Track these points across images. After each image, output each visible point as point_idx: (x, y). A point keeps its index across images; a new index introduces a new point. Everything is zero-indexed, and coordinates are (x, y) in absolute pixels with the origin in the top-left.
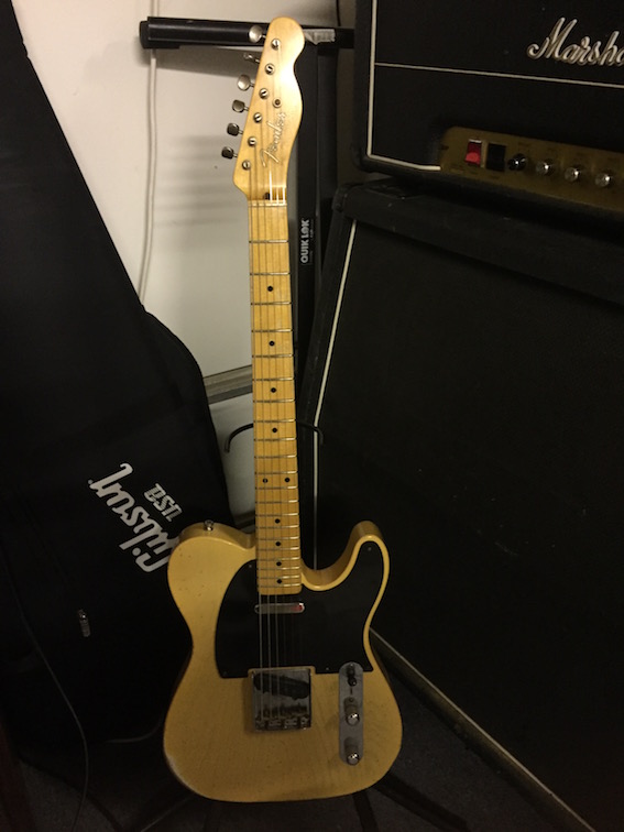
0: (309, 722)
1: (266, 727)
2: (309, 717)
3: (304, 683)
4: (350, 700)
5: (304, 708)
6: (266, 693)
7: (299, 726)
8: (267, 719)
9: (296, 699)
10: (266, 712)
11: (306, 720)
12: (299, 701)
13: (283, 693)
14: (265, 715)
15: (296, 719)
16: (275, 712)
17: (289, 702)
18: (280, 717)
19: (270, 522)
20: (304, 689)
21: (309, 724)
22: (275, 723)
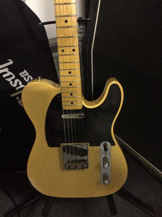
0: (88, 166)
1: (69, 168)
2: (87, 164)
3: (85, 150)
4: (105, 158)
5: (85, 161)
6: (69, 154)
7: (83, 168)
8: (69, 164)
9: (81, 157)
10: (69, 162)
11: (86, 165)
12: (83, 157)
13: (75, 154)
14: (68, 163)
15: (82, 165)
16: (72, 162)
17: (79, 158)
18: (75, 164)
19: (66, 73)
20: (85, 152)
21: (87, 167)
22: (73, 166)
